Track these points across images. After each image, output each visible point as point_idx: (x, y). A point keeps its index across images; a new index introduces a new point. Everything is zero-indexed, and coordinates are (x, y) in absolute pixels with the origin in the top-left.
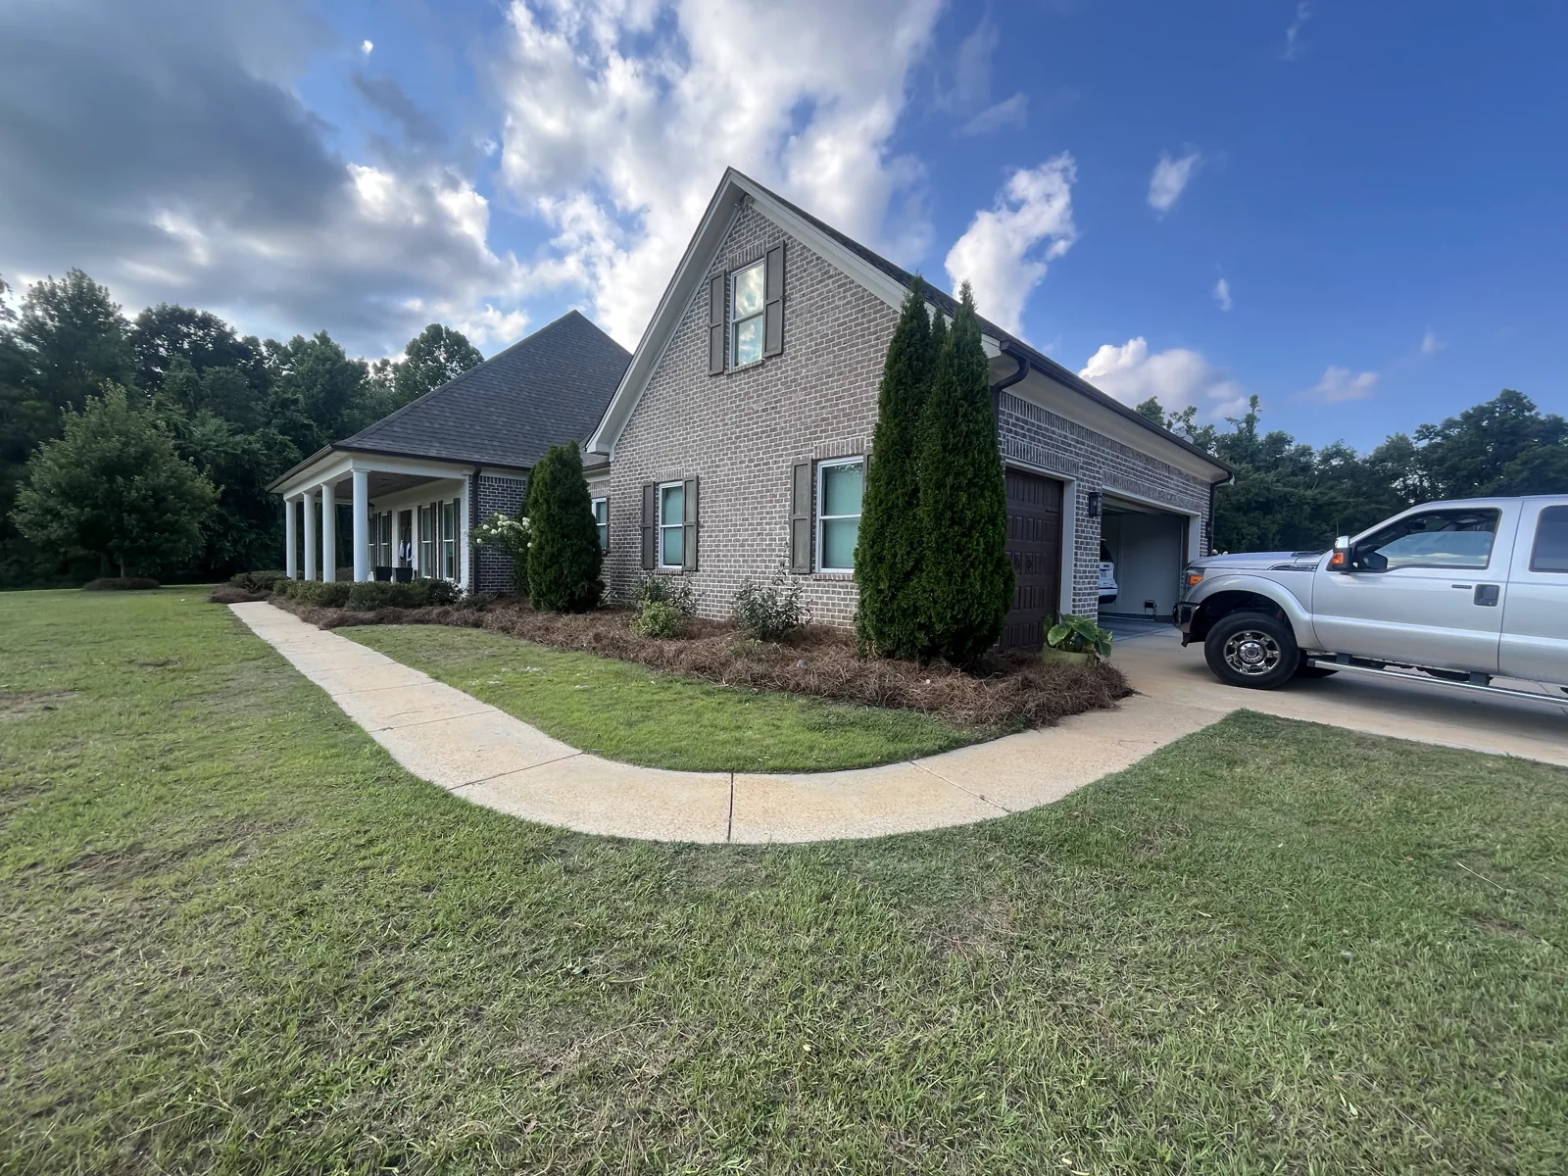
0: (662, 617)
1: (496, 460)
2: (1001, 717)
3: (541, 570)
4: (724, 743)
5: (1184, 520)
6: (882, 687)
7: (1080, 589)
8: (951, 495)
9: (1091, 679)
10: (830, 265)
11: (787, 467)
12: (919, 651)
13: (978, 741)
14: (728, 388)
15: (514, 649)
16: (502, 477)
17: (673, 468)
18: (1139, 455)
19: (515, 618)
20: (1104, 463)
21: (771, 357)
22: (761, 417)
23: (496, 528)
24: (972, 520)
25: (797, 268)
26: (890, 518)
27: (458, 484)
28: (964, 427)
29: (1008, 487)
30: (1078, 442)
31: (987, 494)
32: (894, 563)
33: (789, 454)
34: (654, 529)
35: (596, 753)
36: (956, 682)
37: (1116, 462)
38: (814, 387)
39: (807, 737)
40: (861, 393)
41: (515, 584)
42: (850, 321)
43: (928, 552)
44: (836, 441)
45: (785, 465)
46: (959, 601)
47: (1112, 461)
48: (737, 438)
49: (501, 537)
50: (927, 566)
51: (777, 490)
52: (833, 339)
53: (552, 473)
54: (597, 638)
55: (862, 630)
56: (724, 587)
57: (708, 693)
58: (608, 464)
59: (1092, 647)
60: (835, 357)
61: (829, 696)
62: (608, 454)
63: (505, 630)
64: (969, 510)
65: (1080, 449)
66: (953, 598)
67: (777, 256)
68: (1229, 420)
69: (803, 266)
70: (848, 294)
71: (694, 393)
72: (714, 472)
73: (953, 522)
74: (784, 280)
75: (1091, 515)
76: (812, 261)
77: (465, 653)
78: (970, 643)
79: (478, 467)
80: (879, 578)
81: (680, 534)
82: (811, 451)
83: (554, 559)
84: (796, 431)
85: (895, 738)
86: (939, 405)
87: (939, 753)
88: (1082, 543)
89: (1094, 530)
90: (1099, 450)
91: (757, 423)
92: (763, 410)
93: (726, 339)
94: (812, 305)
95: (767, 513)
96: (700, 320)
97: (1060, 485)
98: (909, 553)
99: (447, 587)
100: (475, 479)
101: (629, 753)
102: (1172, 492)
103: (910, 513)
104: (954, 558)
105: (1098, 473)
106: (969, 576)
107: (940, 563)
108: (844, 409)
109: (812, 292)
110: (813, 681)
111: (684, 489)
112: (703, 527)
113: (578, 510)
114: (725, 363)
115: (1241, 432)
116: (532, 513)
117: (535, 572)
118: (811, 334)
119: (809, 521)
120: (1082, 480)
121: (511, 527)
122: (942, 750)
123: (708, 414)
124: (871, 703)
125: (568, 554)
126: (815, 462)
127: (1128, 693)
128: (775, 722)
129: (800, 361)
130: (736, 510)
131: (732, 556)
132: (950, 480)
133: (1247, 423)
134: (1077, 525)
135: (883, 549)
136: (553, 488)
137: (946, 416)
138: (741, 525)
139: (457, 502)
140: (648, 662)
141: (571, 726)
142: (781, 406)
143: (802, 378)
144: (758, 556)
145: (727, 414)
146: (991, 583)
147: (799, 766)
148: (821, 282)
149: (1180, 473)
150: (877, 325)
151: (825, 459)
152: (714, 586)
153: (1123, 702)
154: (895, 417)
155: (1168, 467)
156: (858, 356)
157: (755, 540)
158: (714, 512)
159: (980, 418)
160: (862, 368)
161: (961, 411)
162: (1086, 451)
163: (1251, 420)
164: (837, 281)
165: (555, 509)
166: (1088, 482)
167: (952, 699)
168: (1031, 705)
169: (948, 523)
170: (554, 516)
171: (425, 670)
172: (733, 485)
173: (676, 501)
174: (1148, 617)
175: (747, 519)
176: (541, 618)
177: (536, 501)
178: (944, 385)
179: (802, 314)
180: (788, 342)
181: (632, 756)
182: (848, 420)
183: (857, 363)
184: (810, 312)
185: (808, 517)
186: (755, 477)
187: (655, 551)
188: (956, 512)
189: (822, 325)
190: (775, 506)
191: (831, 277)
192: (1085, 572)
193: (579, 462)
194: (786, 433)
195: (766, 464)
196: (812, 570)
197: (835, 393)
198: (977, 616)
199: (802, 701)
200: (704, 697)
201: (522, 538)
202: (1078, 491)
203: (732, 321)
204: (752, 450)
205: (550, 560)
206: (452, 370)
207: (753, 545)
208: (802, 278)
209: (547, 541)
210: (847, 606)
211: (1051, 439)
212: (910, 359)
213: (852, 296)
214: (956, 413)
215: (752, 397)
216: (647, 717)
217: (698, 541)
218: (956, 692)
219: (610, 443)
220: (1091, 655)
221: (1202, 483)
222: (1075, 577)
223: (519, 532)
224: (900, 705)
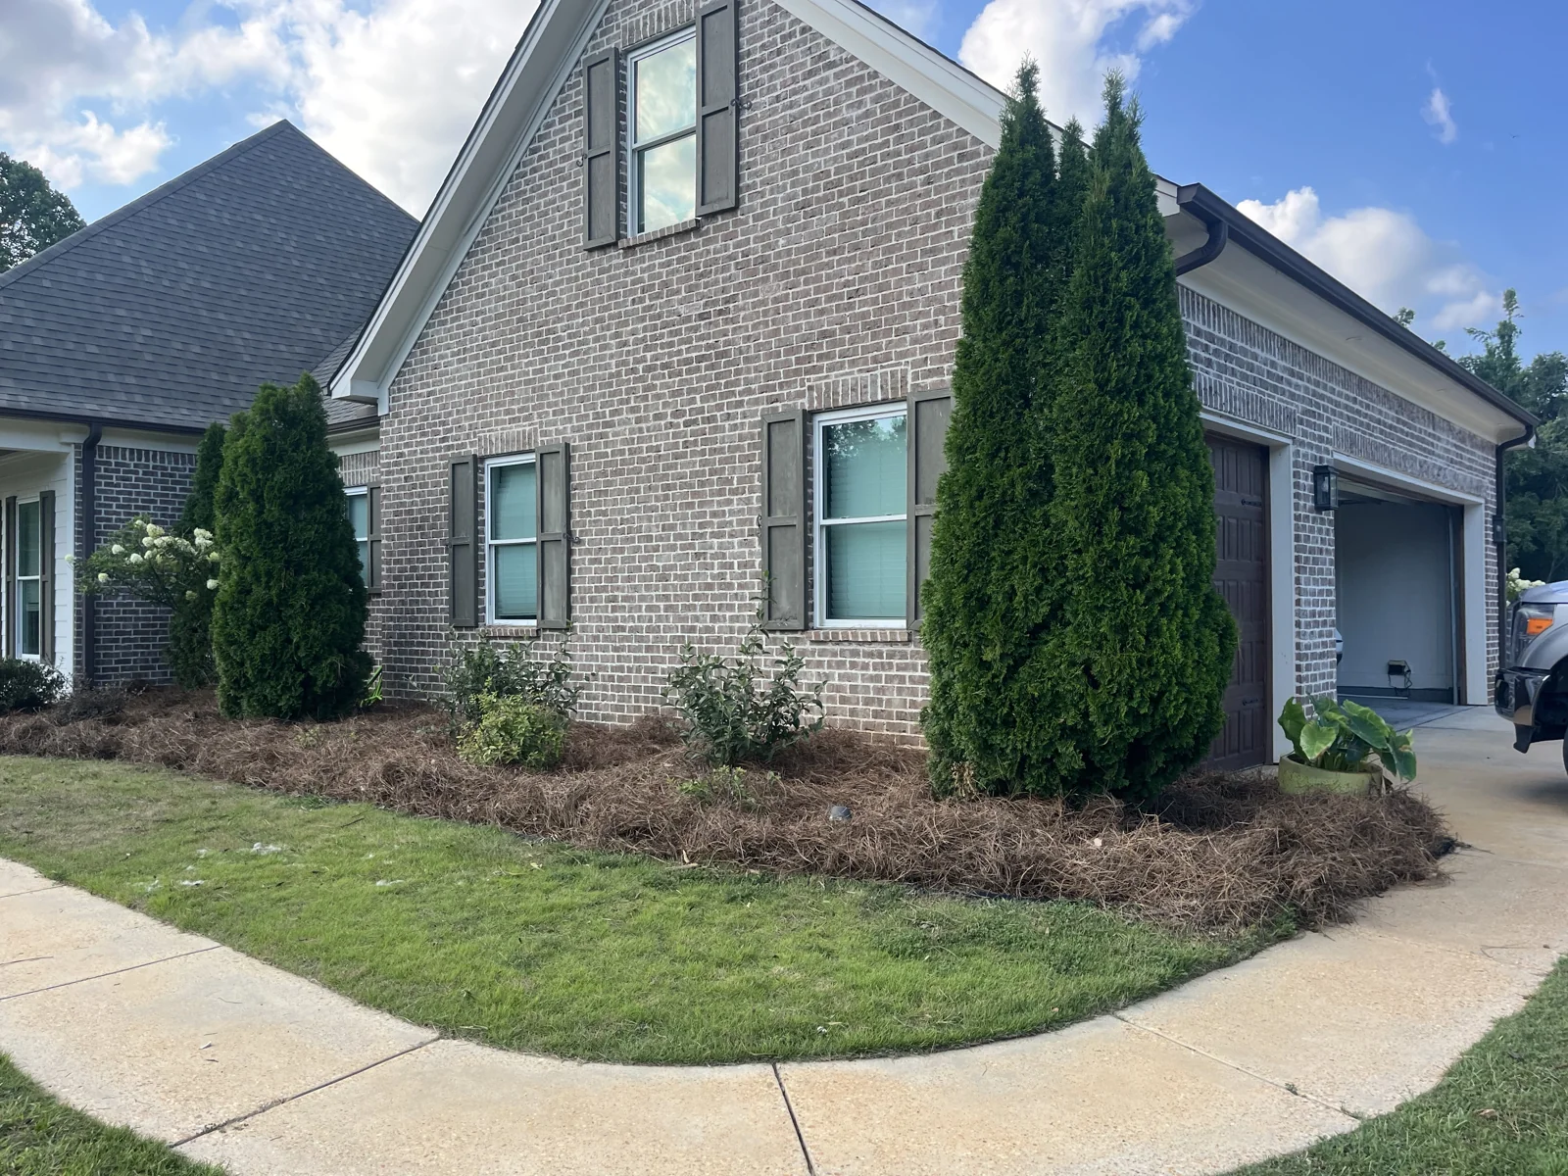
0: (523, 726)
1: (131, 414)
2: (1254, 910)
3: (242, 635)
4: (734, 995)
5: (1453, 514)
6: (1011, 859)
7: (1308, 647)
8: (1119, 476)
9: (1391, 825)
10: (829, 42)
11: (753, 425)
12: (1063, 779)
13: (1225, 963)
14: (626, 274)
15: (207, 803)
16: (143, 446)
17: (515, 429)
18: (1386, 397)
19: (192, 737)
20: (1334, 412)
21: (713, 215)
22: (696, 329)
23: (141, 550)
24: (1158, 525)
25: (763, 47)
26: (997, 524)
27: (52, 462)
28: (1136, 348)
29: (1213, 462)
30: (1292, 373)
31: (1183, 473)
32: (1010, 610)
33: (757, 402)
34: (477, 549)
35: (470, 1035)
36: (1156, 842)
37: (1351, 410)
38: (804, 272)
39: (899, 971)
40: (898, 284)
41: (174, 663)
42: (873, 148)
43: (1076, 588)
44: (848, 375)
45: (749, 422)
46: (1141, 681)
47: (1346, 407)
48: (648, 369)
49: (151, 571)
50: (1075, 614)
51: (733, 470)
52: (839, 183)
53: (266, 439)
54: (392, 773)
55: (942, 741)
56: (627, 659)
57: (659, 884)
58: (374, 420)
59: (1374, 759)
60: (844, 216)
61: (907, 879)
62: (374, 402)
63: (173, 762)
64: (1155, 504)
65: (1297, 387)
66: (1132, 676)
67: (721, 25)
68: (1471, 332)
69: (774, 42)
70: (868, 97)
71: (557, 284)
72: (601, 436)
73: (1126, 529)
74: (738, 69)
75: (1319, 509)
76: (791, 35)
77: (101, 818)
78: (1159, 761)
79: (94, 428)
80: (983, 639)
81: (531, 559)
82: (800, 395)
83: (273, 611)
84: (769, 356)
85: (1068, 965)
86: (1087, 305)
87: (1161, 990)
88: (1307, 560)
89: (1323, 533)
90: (1325, 387)
91: (689, 341)
92: (701, 317)
93: (620, 180)
94: (794, 118)
95: (714, 514)
96: (567, 141)
97: (1262, 453)
98: (1039, 590)
99: (31, 673)
100: (89, 452)
101: (544, 1031)
102: (1440, 463)
103: (1038, 513)
104: (1131, 598)
105: (1326, 429)
106: (1158, 633)
107: (1102, 608)
108: (864, 315)
109: (795, 92)
110: (871, 849)
111: (539, 469)
112: (580, 542)
113: (319, 512)
114: (620, 225)
115: (1491, 353)
116: (221, 519)
117: (231, 641)
118: (795, 173)
119: (800, 528)
120: (1302, 444)
121: (170, 547)
122: (1166, 985)
123: (583, 324)
124: (993, 890)
125: (301, 600)
126: (809, 415)
127: (1448, 846)
128: (823, 942)
129: (773, 224)
130: (647, 509)
131: (642, 599)
132: (1115, 450)
133: (1502, 337)
134: (1297, 528)
135: (986, 583)
136: (268, 469)
137: (1102, 325)
138: (661, 538)
139: (48, 499)
140: (508, 820)
141: (401, 976)
142: (738, 309)
143: (778, 255)
144: (696, 597)
145: (626, 324)
146: (1198, 643)
147: (907, 1039)
148: (810, 74)
149: (1450, 429)
150: (927, 156)
151: (829, 410)
152: (605, 659)
153: (1445, 864)
154: (1000, 330)
155: (1431, 418)
156: (889, 215)
157: (688, 567)
158: (604, 513)
159: (1165, 330)
160: (899, 235)
161: (1130, 316)
162: (1307, 389)
163: (1506, 332)
164: (844, 73)
165: (272, 512)
166: (1311, 446)
167: (1151, 876)
168: (1303, 882)
169: (1115, 529)
170: (270, 526)
171: (28, 859)
172: (643, 460)
173: (522, 496)
174: (1397, 691)
175: (673, 527)
176: (248, 735)
177: (231, 496)
178: (1095, 267)
179: (775, 134)
180: (748, 187)
181: (555, 1038)
182: (875, 336)
183: (889, 226)
184: (790, 130)
185: (798, 521)
186: (686, 445)
187: (478, 592)
188: (1128, 510)
189: (815, 155)
190: (729, 502)
191: (831, 65)
192: (1313, 614)
193: (321, 416)
194: (747, 360)
195: (709, 420)
196: (808, 621)
197: (846, 284)
198: (1177, 708)
199: (856, 893)
200: (652, 892)
201: (196, 570)
202: (1296, 464)
203: (630, 145)
204: (679, 393)
205: (262, 615)
206: (13, 236)
207: (685, 577)
208: (772, 66)
209: (257, 577)
210: (880, 690)
211: (1251, 368)
212: (1024, 218)
213: (876, 100)
214: (1121, 321)
215: (678, 292)
216: (556, 945)
217: (570, 571)
218: (1158, 863)
219: (378, 378)
220: (1375, 776)
221: (1483, 446)
222: (1298, 624)
223: (186, 558)
224: (1049, 894)
